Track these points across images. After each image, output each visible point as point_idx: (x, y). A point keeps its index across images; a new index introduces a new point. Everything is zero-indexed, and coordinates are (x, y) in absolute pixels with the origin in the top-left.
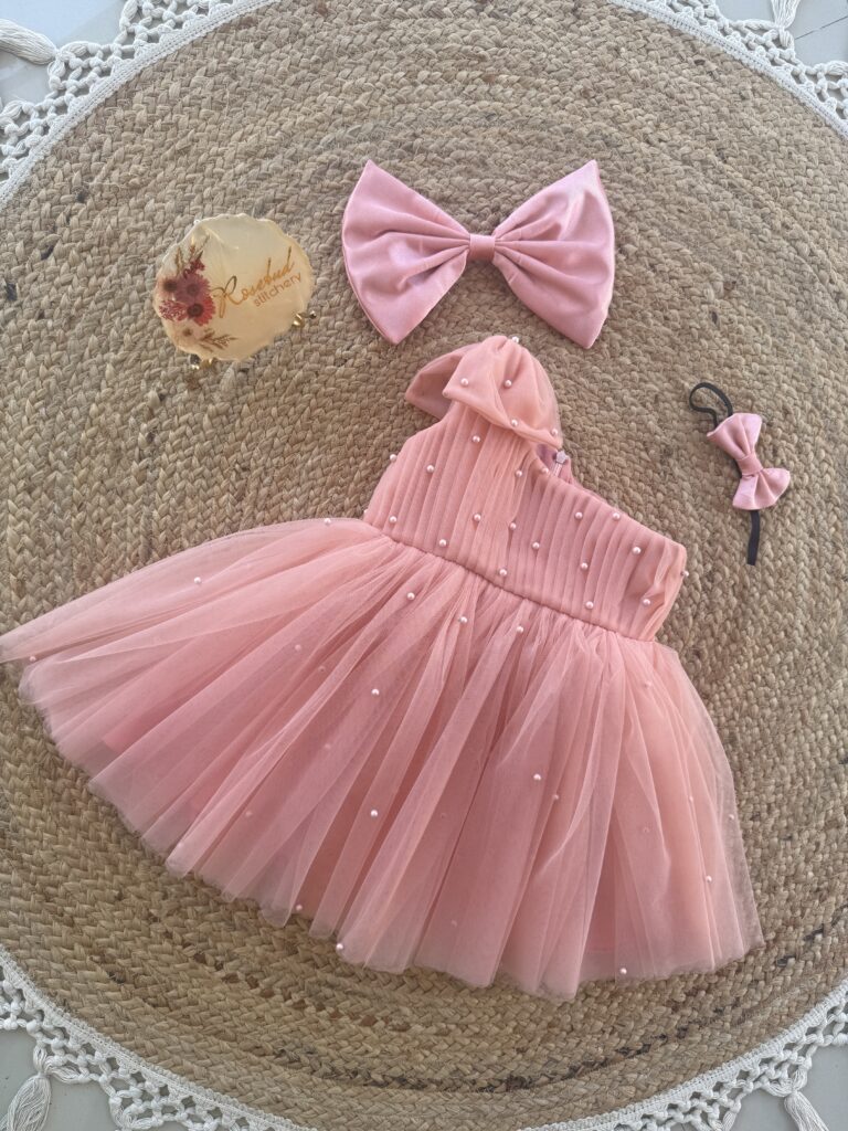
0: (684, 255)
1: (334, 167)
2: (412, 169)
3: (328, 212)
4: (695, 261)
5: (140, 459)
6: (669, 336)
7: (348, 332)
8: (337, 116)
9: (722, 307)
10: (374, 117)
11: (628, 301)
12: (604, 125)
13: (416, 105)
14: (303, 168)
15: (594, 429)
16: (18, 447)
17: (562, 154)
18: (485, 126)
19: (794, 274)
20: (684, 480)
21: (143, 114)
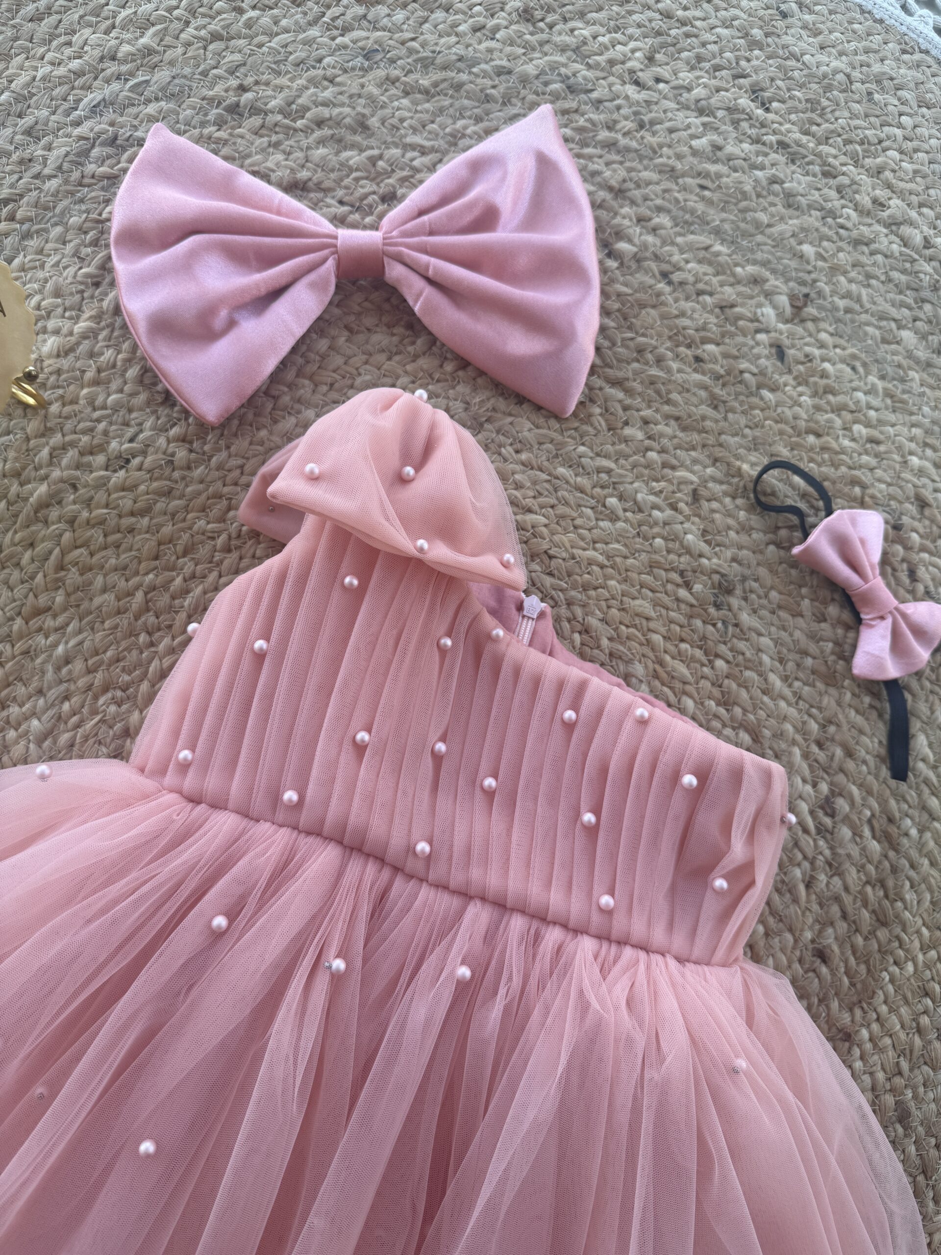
0: (718, 254)
1: (103, 144)
2: (239, 140)
4: (736, 265)
6: (706, 388)
7: (130, 411)
8: (107, 64)
9: (791, 335)
10: (172, 63)
11: (630, 335)
12: (562, 59)
13: (242, 42)
14: (49, 147)
15: (590, 553)
17: (498, 107)
18: (362, 69)
19: (904, 278)
20: (760, 634)
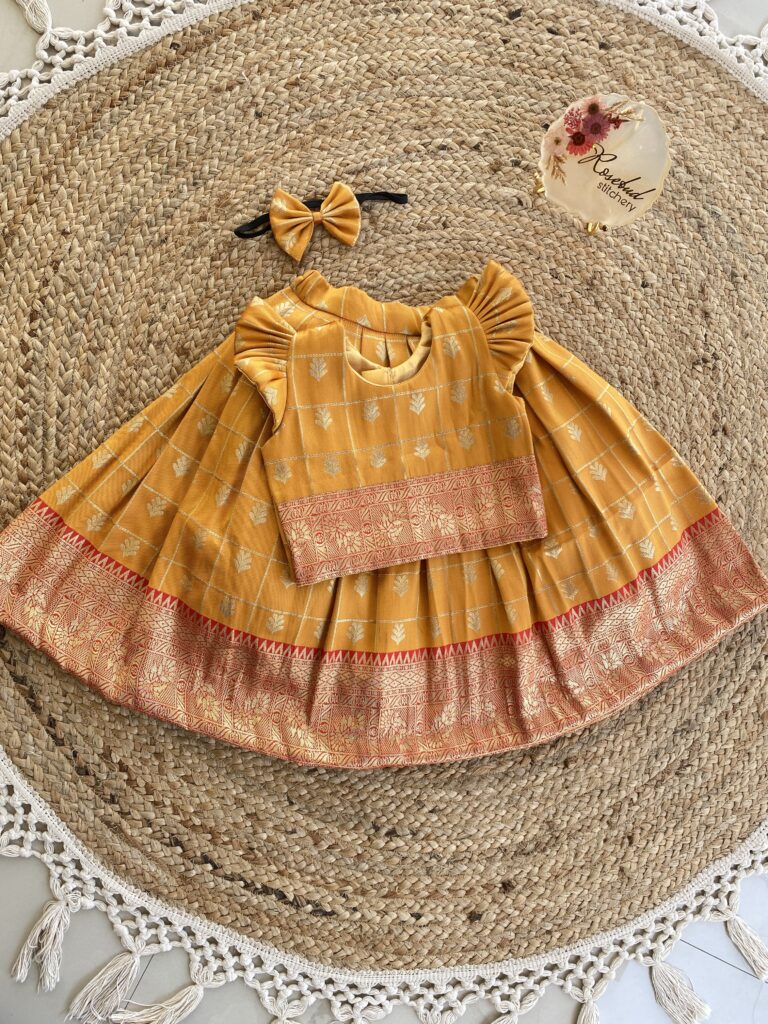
1: (698, 223)
3: (663, 228)
5: (423, 145)
8: (737, 212)
14: (689, 199)
16: (401, 52)
21: (681, 70)
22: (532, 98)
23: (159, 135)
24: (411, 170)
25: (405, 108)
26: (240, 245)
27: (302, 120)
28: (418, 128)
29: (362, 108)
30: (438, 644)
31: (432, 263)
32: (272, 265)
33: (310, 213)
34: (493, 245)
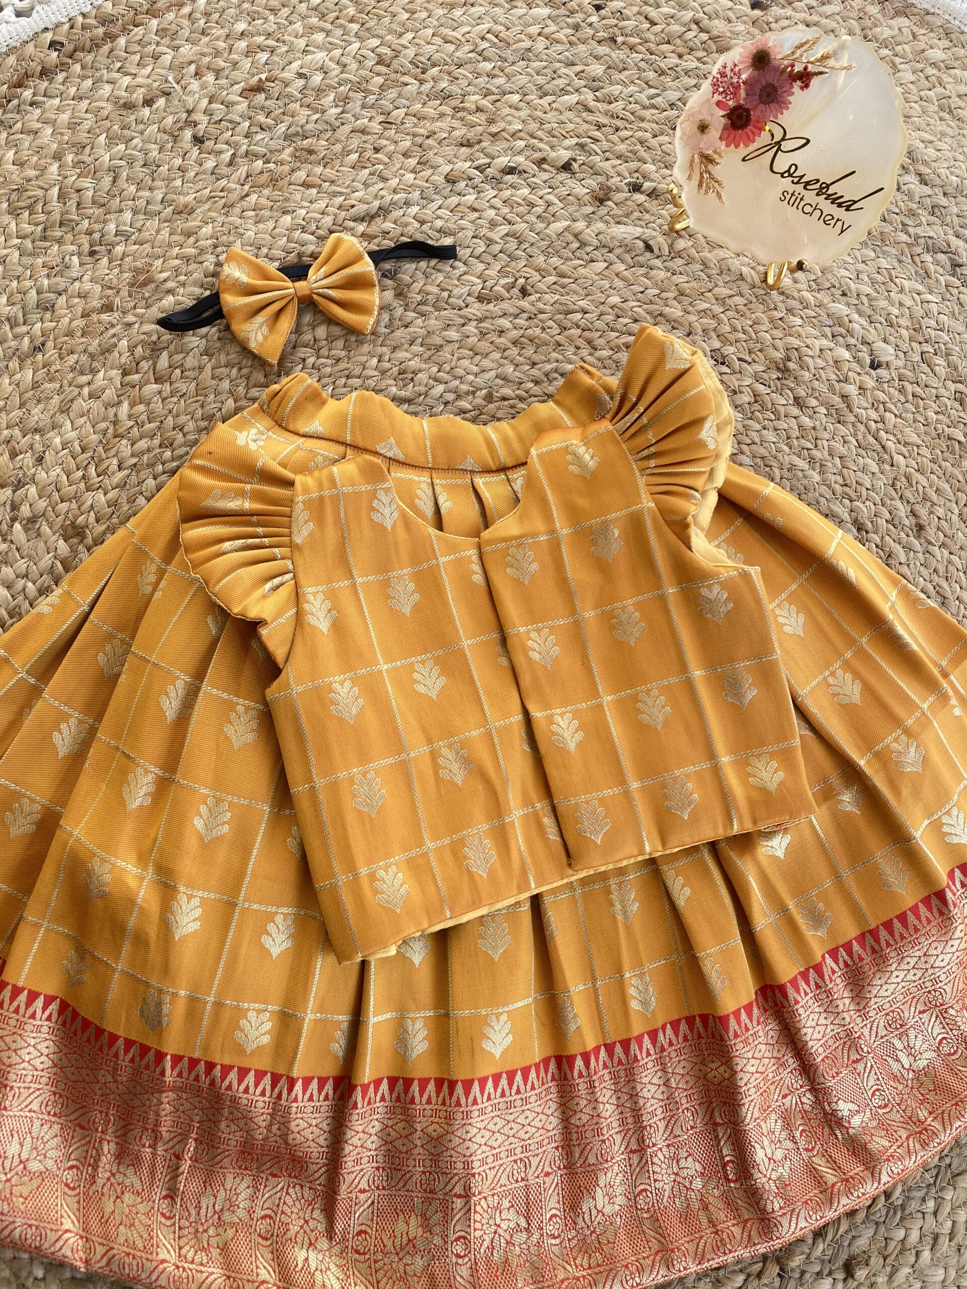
1: (950, 259)
3: (893, 272)
5: (476, 168)
7: (762, 351)
14: (930, 224)
16: (430, 31)
21: (887, 33)
22: (650, 87)
23: (30, 180)
24: (461, 208)
25: (442, 115)
26: (172, 347)
27: (271, 142)
28: (467, 144)
29: (371, 119)
30: (574, 1048)
31: (506, 354)
32: (228, 376)
33: (290, 284)
34: (609, 318)
